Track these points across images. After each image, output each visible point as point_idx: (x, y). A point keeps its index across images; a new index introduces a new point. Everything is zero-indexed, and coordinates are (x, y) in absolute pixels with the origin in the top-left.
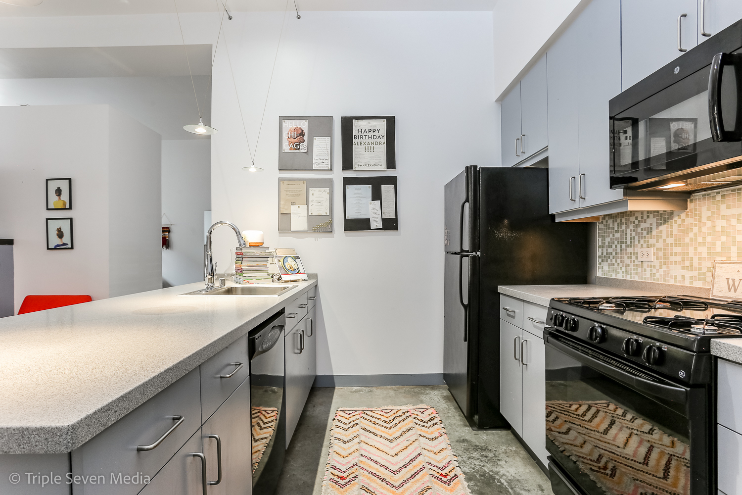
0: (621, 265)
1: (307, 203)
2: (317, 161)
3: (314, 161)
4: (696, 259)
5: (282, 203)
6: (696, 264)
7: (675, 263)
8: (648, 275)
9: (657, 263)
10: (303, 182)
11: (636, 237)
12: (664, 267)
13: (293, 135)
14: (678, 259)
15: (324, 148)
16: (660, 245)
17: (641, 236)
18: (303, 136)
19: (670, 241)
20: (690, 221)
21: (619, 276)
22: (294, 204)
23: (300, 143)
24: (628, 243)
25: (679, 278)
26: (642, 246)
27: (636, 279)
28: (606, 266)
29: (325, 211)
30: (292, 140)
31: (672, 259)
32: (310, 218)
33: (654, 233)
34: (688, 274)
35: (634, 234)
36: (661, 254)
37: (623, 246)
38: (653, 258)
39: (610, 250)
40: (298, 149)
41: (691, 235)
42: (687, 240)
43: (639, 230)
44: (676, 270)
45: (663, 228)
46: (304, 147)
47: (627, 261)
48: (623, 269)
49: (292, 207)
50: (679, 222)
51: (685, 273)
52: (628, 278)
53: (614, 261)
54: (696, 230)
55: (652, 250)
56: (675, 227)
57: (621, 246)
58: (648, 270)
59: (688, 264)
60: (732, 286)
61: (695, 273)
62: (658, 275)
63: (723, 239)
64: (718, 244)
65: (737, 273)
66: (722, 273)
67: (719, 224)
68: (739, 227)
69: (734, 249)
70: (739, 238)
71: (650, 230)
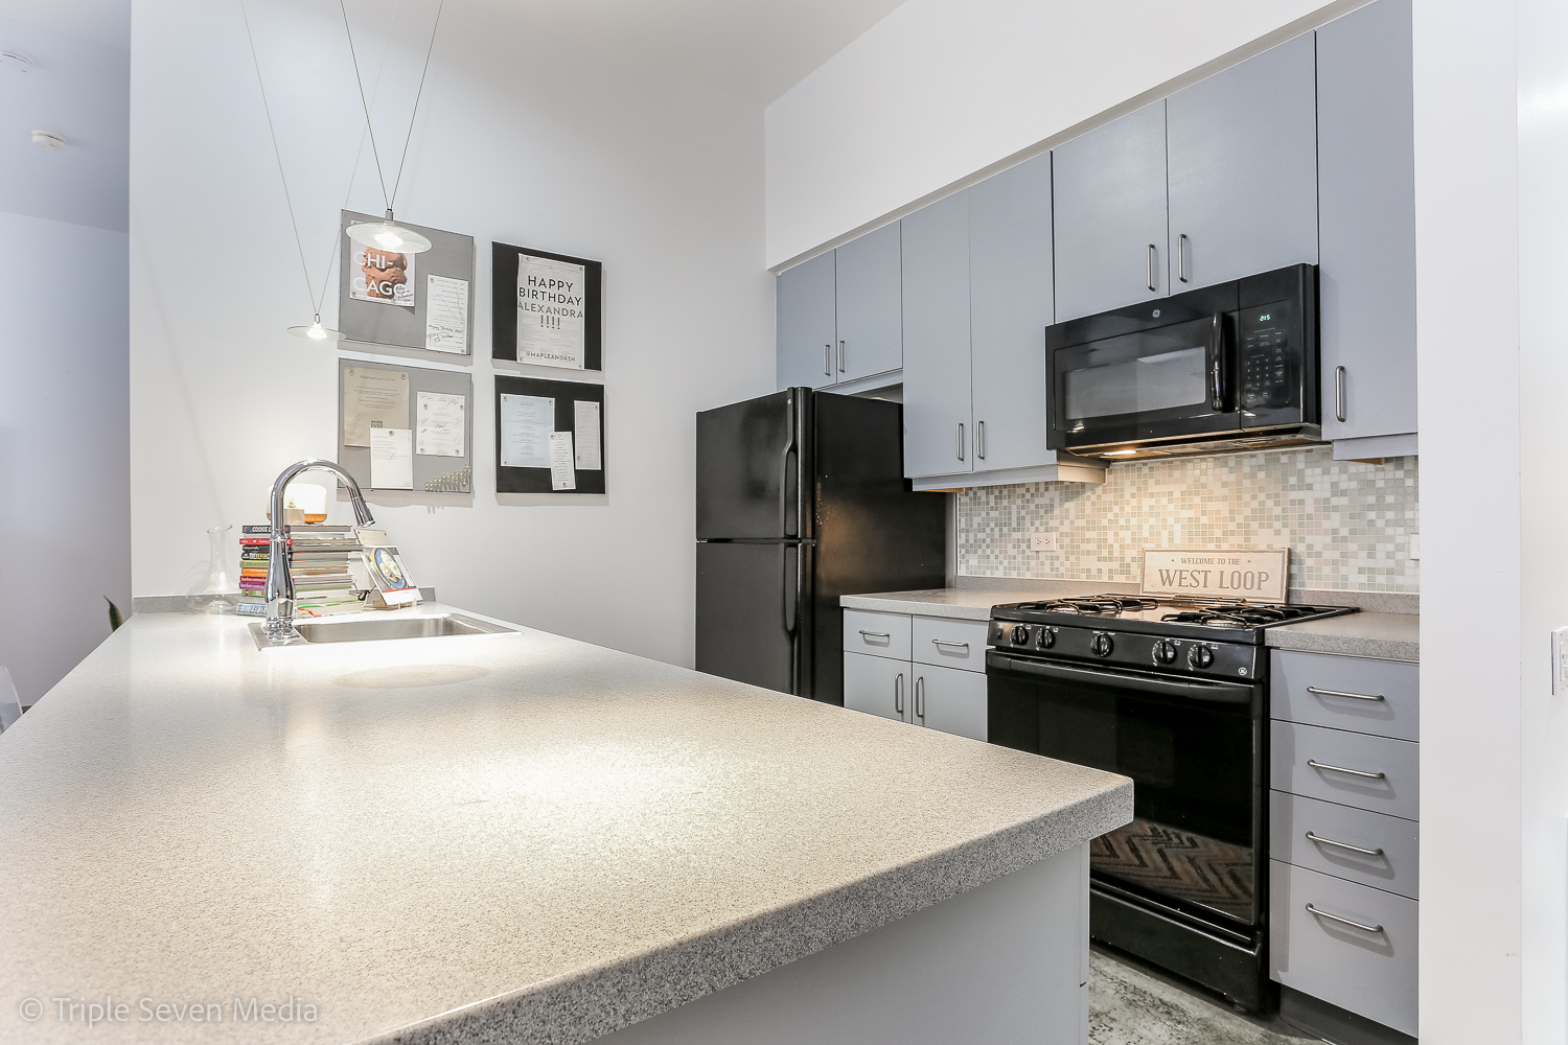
0: (1001, 557)
1: (412, 424)
2: (435, 331)
3: (429, 331)
4: (1116, 547)
5: (348, 419)
6: (1116, 553)
7: (1088, 553)
8: (1047, 570)
9: (1062, 553)
10: (403, 376)
11: (1028, 518)
12: (1072, 558)
13: (377, 261)
14: (1092, 547)
15: (453, 305)
16: (1066, 528)
17: (1035, 516)
18: (404, 268)
19: (1081, 523)
20: (1109, 497)
21: (999, 574)
22: (379, 424)
23: (394, 283)
24: (1014, 525)
25: (1094, 572)
26: (1037, 530)
27: (1028, 576)
28: (973, 561)
29: (453, 446)
30: (375, 272)
31: (1084, 547)
32: (419, 461)
33: (1056, 512)
34: (1105, 566)
35: (1023, 513)
36: (1067, 541)
37: (1005, 530)
38: (1055, 546)
39: (981, 536)
40: (391, 297)
41: (1110, 516)
42: (1105, 522)
43: (1032, 507)
44: (1091, 563)
45: (1070, 505)
46: (405, 295)
47: (1012, 551)
48: (1006, 563)
49: (374, 431)
50: (1094, 498)
51: (1101, 565)
52: (1014, 575)
53: (988, 552)
54: (1116, 509)
55: (1054, 535)
56: (1088, 504)
57: (1001, 530)
58: (1048, 563)
59: (1105, 553)
60: (1166, 579)
61: (1115, 565)
62: (1062, 570)
63: (1152, 521)
64: (1146, 528)
65: (1171, 562)
66: (1156, 563)
67: (1147, 502)
68: (1171, 507)
69: (1165, 534)
70: (1171, 521)
71: (1050, 508)
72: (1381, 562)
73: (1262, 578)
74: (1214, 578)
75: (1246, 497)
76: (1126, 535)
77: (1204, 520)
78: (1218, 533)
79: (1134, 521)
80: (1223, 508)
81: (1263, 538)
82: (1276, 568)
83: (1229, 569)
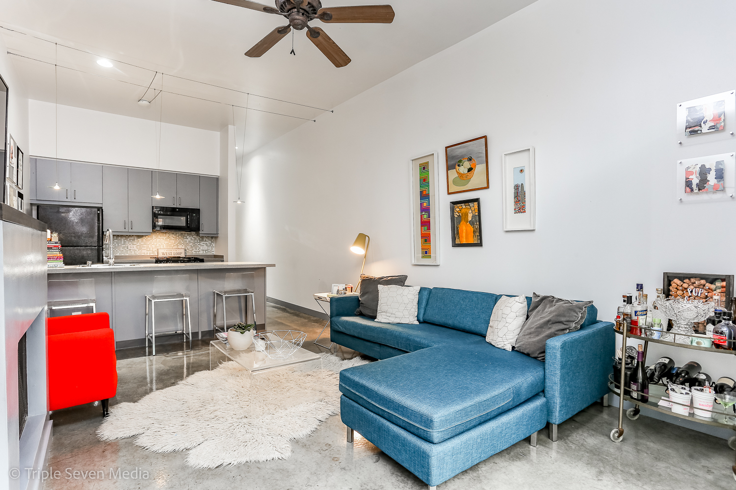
0: (118, 251)
4: (151, 248)
6: (151, 249)
9: (137, 250)
11: (127, 242)
12: (140, 251)
14: (145, 248)
16: (138, 244)
19: (143, 243)
21: (118, 255)
24: (123, 243)
25: (145, 253)
26: (130, 245)
27: (127, 255)
31: (143, 248)
33: (136, 241)
34: (148, 252)
35: (125, 241)
36: (139, 247)
37: (120, 244)
38: (135, 248)
42: (148, 243)
43: (128, 239)
44: (143, 251)
45: (140, 240)
47: (121, 249)
48: (120, 252)
50: (146, 238)
52: (123, 255)
53: (114, 250)
54: (151, 241)
55: (135, 246)
56: (144, 240)
57: (118, 244)
58: (133, 252)
59: (148, 249)
60: (163, 254)
61: (151, 252)
62: (137, 253)
63: (159, 243)
64: (158, 245)
65: (165, 251)
66: (161, 251)
67: (158, 240)
68: (163, 241)
69: (162, 246)
70: (163, 243)
71: (134, 240)
72: (197, 250)
73: (181, 253)
74: (173, 254)
75: (177, 240)
76: (154, 247)
77: (170, 243)
78: (172, 246)
79: (155, 243)
80: (173, 241)
81: (180, 247)
82: (183, 251)
83: (175, 252)
